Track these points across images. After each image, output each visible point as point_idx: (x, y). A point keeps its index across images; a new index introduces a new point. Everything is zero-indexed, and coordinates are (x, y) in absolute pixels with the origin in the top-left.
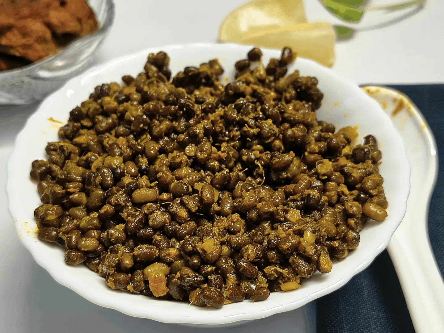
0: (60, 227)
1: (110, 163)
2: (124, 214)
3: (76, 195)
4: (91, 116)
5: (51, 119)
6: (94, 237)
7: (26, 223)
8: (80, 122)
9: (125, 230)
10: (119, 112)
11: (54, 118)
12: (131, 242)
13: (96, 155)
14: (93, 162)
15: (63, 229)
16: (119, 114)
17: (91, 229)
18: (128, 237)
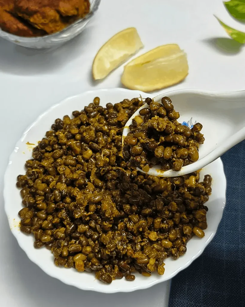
0: (32, 226)
1: (60, 188)
2: (65, 223)
3: (41, 205)
4: (51, 145)
5: (28, 143)
6: (49, 234)
7: (14, 219)
8: (45, 149)
9: (65, 232)
10: (67, 146)
11: (30, 143)
12: (68, 238)
13: (53, 177)
14: (51, 183)
15: (33, 228)
16: (67, 147)
17: (48, 229)
18: (66, 236)
